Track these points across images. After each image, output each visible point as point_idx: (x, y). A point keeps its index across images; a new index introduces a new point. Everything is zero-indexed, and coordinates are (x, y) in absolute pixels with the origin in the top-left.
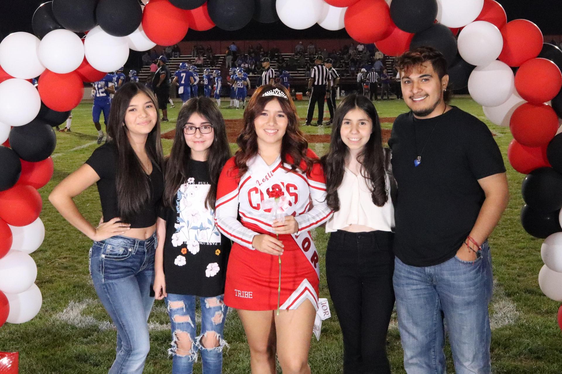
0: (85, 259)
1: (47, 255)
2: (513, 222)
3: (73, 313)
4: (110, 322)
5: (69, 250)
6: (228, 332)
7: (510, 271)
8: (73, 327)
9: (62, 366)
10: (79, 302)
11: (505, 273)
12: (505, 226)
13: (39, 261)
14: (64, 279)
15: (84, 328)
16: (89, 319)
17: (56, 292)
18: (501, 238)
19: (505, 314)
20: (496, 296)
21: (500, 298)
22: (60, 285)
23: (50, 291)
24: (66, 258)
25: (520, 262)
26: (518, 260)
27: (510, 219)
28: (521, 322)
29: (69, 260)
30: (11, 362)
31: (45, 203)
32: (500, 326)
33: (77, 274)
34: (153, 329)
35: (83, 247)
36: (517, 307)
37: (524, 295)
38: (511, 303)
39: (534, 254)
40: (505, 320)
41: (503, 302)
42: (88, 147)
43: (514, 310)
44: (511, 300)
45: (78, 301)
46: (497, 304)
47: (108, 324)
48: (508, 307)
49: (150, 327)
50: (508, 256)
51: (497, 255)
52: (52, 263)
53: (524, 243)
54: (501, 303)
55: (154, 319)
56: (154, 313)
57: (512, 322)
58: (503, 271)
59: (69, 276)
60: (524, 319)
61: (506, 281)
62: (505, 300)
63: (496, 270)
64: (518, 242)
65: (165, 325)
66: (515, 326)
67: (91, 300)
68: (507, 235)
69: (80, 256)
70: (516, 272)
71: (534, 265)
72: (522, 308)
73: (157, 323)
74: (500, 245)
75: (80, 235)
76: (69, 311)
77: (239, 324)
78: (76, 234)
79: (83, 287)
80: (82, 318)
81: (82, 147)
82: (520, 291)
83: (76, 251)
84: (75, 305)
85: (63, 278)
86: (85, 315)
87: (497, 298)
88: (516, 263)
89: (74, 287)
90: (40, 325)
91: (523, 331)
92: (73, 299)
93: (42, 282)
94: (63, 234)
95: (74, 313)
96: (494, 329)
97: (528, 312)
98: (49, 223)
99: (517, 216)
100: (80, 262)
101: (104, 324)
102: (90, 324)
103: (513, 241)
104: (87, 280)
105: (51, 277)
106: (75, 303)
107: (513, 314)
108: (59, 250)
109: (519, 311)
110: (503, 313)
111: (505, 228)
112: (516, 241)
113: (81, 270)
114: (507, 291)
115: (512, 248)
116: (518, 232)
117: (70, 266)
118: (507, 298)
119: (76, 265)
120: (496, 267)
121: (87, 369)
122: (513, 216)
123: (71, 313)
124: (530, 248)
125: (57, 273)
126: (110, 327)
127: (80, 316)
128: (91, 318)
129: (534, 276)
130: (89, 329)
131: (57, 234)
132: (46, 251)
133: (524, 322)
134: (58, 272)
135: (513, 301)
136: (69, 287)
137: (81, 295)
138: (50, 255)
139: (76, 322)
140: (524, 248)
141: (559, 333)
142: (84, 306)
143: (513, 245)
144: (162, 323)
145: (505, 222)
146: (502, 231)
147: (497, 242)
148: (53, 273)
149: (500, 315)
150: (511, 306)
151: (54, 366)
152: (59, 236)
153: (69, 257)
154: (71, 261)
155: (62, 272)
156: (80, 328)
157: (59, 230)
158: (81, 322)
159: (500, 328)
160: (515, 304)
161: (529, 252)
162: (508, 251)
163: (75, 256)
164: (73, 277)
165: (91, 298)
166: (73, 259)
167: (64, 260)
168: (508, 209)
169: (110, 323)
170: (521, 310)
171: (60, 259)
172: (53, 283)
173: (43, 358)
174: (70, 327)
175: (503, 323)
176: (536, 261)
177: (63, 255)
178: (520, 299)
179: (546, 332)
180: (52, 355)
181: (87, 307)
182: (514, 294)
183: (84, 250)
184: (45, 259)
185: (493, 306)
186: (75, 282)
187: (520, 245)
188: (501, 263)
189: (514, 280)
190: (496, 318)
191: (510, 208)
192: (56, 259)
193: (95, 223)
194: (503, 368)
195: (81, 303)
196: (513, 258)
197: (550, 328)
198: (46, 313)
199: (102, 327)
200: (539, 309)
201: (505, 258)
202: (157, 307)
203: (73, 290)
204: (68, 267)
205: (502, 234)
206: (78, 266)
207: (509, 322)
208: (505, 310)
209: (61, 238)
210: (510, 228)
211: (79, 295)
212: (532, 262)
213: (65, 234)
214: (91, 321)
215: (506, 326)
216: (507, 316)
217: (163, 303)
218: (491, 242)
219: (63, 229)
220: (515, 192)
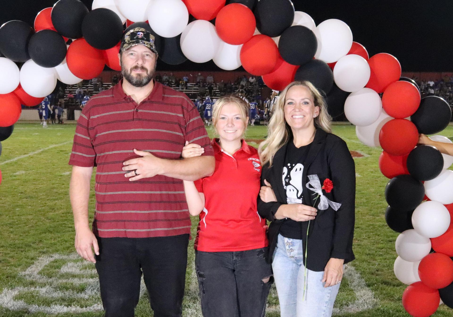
0: (16, 255)
2: (374, 228)
3: (6, 298)
4: (38, 305)
6: (137, 314)
7: (371, 266)
8: (7, 310)
10: (12, 289)
11: (367, 268)
12: (368, 231)
15: (16, 310)
16: (20, 303)
18: (364, 240)
19: (364, 300)
20: (358, 286)
21: (362, 288)
25: (379, 259)
26: (377, 258)
27: (372, 225)
28: (377, 307)
29: (2, 255)
32: (360, 310)
33: (9, 267)
34: (74, 312)
35: (14, 244)
36: (374, 295)
37: (381, 286)
38: (370, 292)
39: (391, 253)
40: (364, 305)
41: (364, 291)
42: (17, 161)
43: (373, 297)
44: (370, 289)
45: (10, 288)
46: (359, 293)
47: (37, 307)
48: (368, 295)
49: (72, 310)
50: (369, 254)
51: (360, 253)
53: (383, 244)
54: (362, 292)
55: (76, 303)
56: (75, 298)
57: (370, 307)
58: (365, 267)
59: (2, 268)
60: (380, 304)
61: (367, 275)
62: (365, 290)
63: (359, 266)
64: (378, 243)
65: (84, 309)
66: (372, 310)
67: (21, 288)
68: (369, 238)
69: (12, 251)
70: (375, 267)
71: (390, 262)
72: (379, 296)
73: (78, 307)
74: (363, 246)
75: (11, 234)
76: (3, 296)
77: (147, 308)
78: (8, 234)
79: (14, 277)
80: (14, 302)
81: (12, 160)
82: (378, 282)
83: (8, 247)
84: (8, 292)
86: (17, 300)
87: (359, 288)
88: (376, 260)
89: (7, 277)
91: (378, 313)
92: (6, 286)
95: (8, 298)
96: (356, 312)
97: (384, 299)
99: (378, 222)
100: (12, 257)
101: (33, 308)
102: (21, 307)
103: (374, 242)
104: (18, 271)
106: (8, 290)
107: (371, 301)
109: (376, 298)
110: (363, 300)
111: (367, 232)
112: (376, 243)
113: (12, 263)
114: (367, 282)
115: (373, 248)
116: (378, 235)
117: (3, 260)
118: (367, 288)
119: (9, 259)
120: (359, 263)
122: (375, 222)
123: (5, 298)
124: (388, 248)
126: (38, 310)
127: (12, 301)
128: (22, 302)
129: (390, 271)
130: (20, 311)
133: (380, 307)
135: (372, 290)
136: (3, 277)
137: (14, 284)
139: (9, 305)
140: (382, 248)
141: (407, 315)
142: (15, 293)
143: (373, 245)
144: (82, 307)
145: (368, 227)
146: (366, 234)
147: (361, 243)
149: (360, 302)
150: (370, 294)
153: (2, 252)
154: (4, 255)
156: (13, 311)
158: (13, 306)
159: (361, 312)
160: (373, 293)
161: (386, 252)
162: (369, 250)
163: (7, 252)
164: (6, 269)
165: (22, 286)
166: (6, 254)
168: (371, 217)
169: (39, 307)
170: (378, 297)
174: (4, 310)
175: (363, 307)
176: (392, 259)
178: (378, 289)
179: (397, 314)
181: (18, 294)
182: (373, 285)
183: (15, 247)
185: (355, 294)
186: (8, 273)
187: (380, 246)
188: (363, 260)
189: (373, 274)
190: (358, 304)
191: (373, 215)
193: (24, 224)
195: (13, 290)
196: (373, 256)
197: (400, 312)
199: (31, 310)
200: (392, 297)
201: (367, 256)
202: (78, 294)
203: (6, 280)
204: (2, 261)
205: (365, 237)
206: (10, 260)
207: (368, 307)
208: (365, 297)
210: (372, 232)
211: (11, 284)
212: (388, 259)
214: (22, 305)
215: (365, 310)
216: (366, 302)
217: (83, 290)
218: (356, 243)
220: (378, 202)
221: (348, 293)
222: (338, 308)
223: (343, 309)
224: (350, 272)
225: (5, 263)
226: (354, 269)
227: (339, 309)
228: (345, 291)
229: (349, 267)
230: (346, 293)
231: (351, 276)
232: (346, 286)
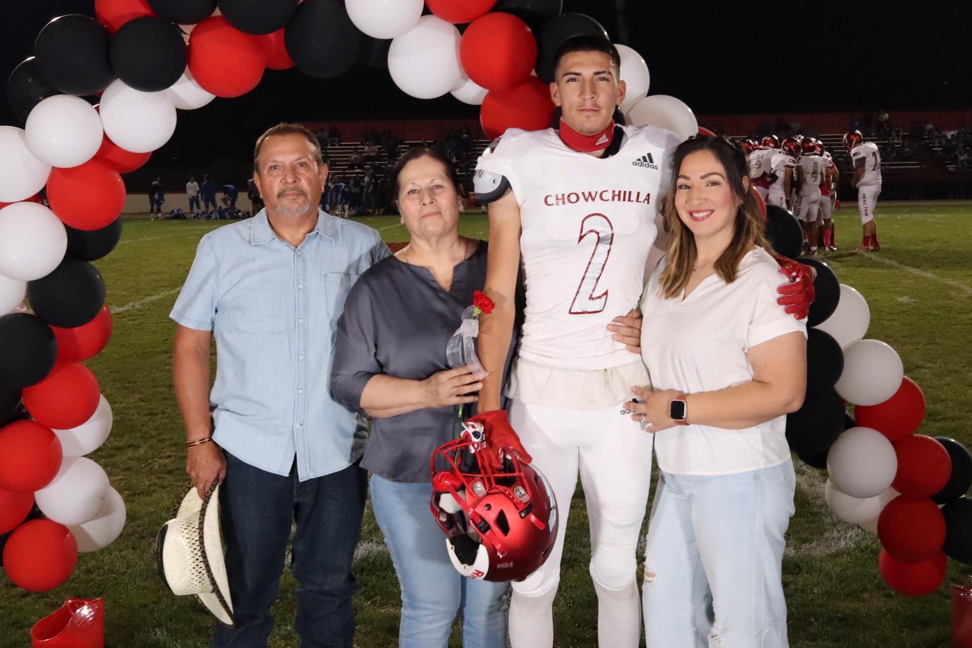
1: (141, 453)
5: (175, 444)
9: (171, 620)
13: (129, 462)
14: (168, 489)
17: (157, 509)
19: (840, 532)
22: (163, 498)
23: (147, 507)
24: (169, 457)
28: (865, 544)
29: (175, 461)
30: (93, 613)
31: (134, 374)
32: (833, 551)
40: (840, 541)
46: (829, 518)
52: (149, 464)
57: (852, 545)
59: (175, 484)
60: (869, 539)
66: (855, 549)
85: (167, 487)
90: (133, 559)
91: (866, 556)
93: (134, 494)
94: (164, 421)
96: (824, 555)
98: (142, 404)
105: (148, 485)
107: (852, 533)
108: (159, 445)
110: (837, 531)
121: (209, 624)
125: (157, 479)
131: (156, 421)
132: (139, 447)
133: (869, 543)
134: (159, 478)
138: (146, 452)
148: (151, 480)
151: (157, 620)
152: (158, 424)
153: (175, 456)
154: (178, 461)
155: (164, 478)
157: (157, 414)
159: (833, 553)
164: (182, 486)
167: (167, 461)
171: (160, 458)
172: (151, 496)
173: (140, 607)
175: (838, 546)
177: (165, 452)
180: (154, 603)
184: (138, 458)
185: (822, 520)
192: (155, 459)
194: (837, 612)
198: (143, 540)
204: (175, 472)
207: (846, 544)
208: (841, 527)
209: (161, 427)
213: (168, 420)
215: (842, 550)
219: (164, 413)
221: (810, 519)
222: (792, 548)
223: (800, 549)
224: (812, 479)
225: (180, 474)
226: (817, 475)
227: (794, 549)
228: (804, 516)
229: (809, 471)
230: (806, 519)
231: (813, 488)
232: (806, 507)
